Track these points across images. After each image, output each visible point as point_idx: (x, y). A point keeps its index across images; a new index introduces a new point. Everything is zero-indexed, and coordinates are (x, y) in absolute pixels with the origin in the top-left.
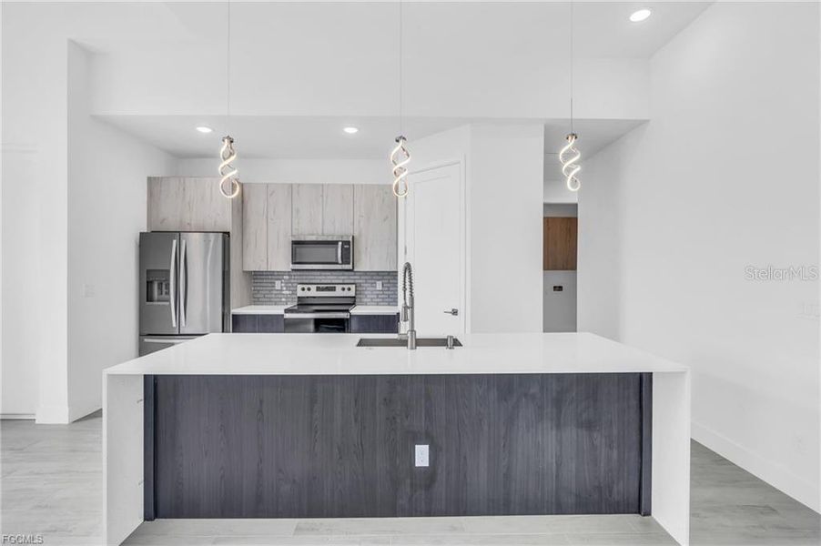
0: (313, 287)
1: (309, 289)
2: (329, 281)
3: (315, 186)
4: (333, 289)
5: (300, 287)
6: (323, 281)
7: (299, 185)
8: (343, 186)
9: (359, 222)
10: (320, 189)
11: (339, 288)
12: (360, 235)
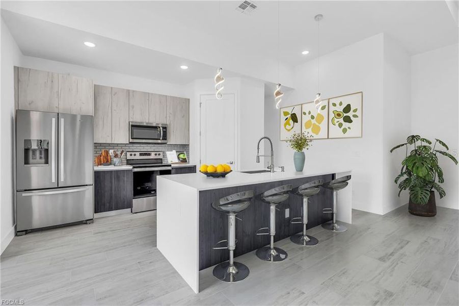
0: (138, 154)
1: (135, 155)
2: (146, 150)
3: (145, 93)
4: (149, 155)
5: (128, 154)
6: (142, 150)
7: (134, 91)
8: (160, 96)
9: (170, 117)
10: (146, 96)
11: (153, 154)
12: (170, 124)
